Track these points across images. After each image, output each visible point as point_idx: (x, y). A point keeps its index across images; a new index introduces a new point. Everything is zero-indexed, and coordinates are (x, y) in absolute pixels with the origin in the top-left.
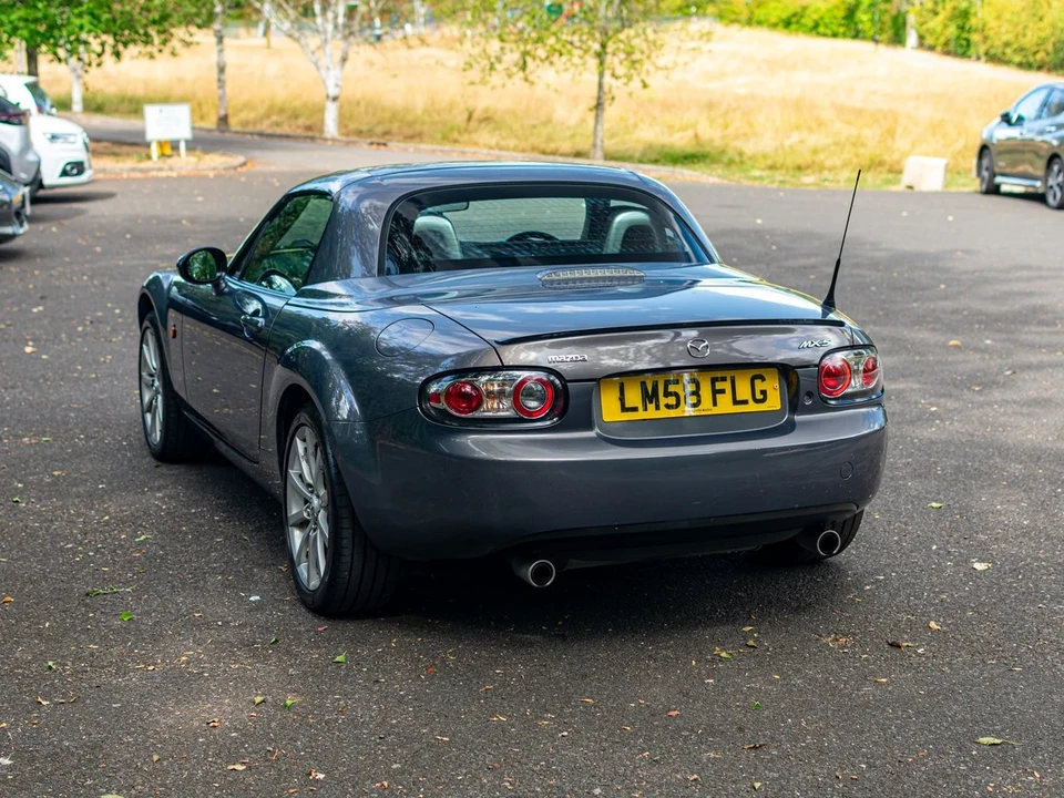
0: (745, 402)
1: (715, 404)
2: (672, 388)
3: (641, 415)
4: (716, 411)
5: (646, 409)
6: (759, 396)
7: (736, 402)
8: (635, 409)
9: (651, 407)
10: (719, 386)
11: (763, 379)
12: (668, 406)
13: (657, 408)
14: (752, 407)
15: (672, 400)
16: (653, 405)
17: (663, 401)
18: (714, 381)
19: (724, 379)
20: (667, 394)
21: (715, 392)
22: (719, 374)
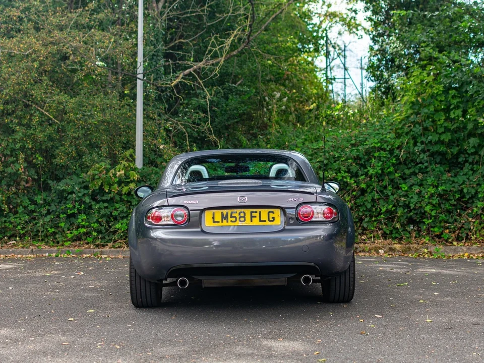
0: (265, 221)
1: (251, 221)
2: (233, 215)
3: (220, 224)
4: (251, 224)
5: (222, 222)
6: (271, 219)
7: (260, 221)
8: (218, 222)
9: (225, 221)
10: (253, 214)
11: (273, 213)
12: (232, 221)
13: (227, 222)
14: (268, 223)
15: (234, 219)
16: (226, 221)
17: (230, 219)
18: (252, 213)
19: (256, 212)
20: (232, 217)
21: (252, 217)
22: (254, 210)
